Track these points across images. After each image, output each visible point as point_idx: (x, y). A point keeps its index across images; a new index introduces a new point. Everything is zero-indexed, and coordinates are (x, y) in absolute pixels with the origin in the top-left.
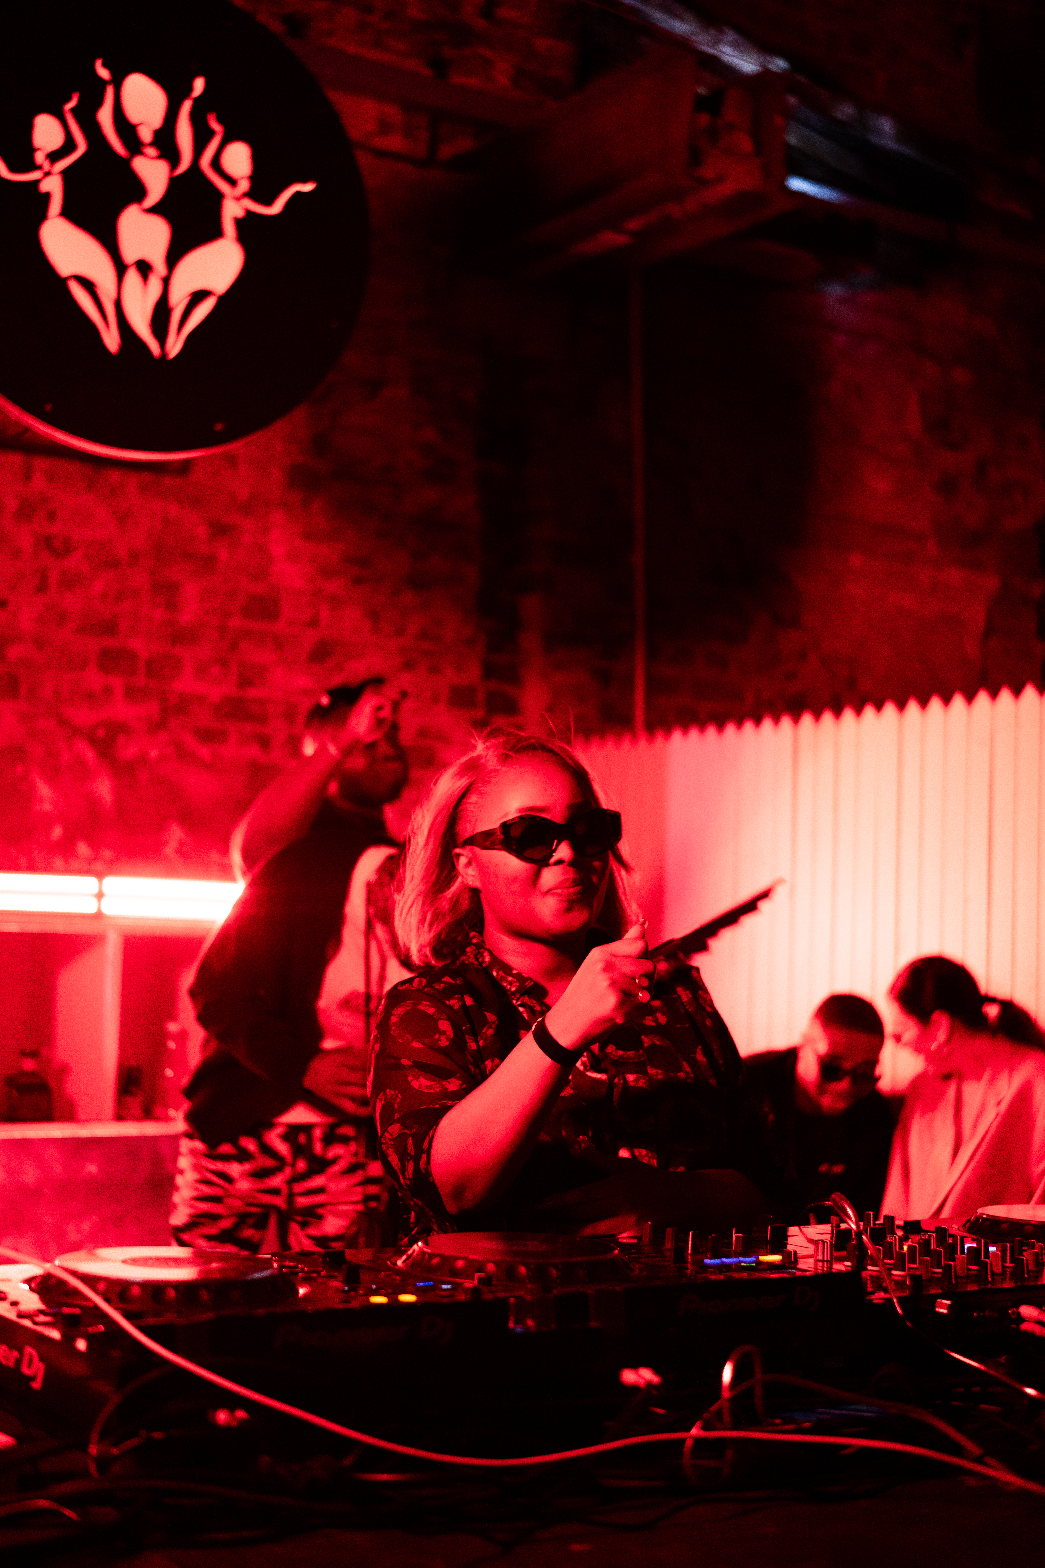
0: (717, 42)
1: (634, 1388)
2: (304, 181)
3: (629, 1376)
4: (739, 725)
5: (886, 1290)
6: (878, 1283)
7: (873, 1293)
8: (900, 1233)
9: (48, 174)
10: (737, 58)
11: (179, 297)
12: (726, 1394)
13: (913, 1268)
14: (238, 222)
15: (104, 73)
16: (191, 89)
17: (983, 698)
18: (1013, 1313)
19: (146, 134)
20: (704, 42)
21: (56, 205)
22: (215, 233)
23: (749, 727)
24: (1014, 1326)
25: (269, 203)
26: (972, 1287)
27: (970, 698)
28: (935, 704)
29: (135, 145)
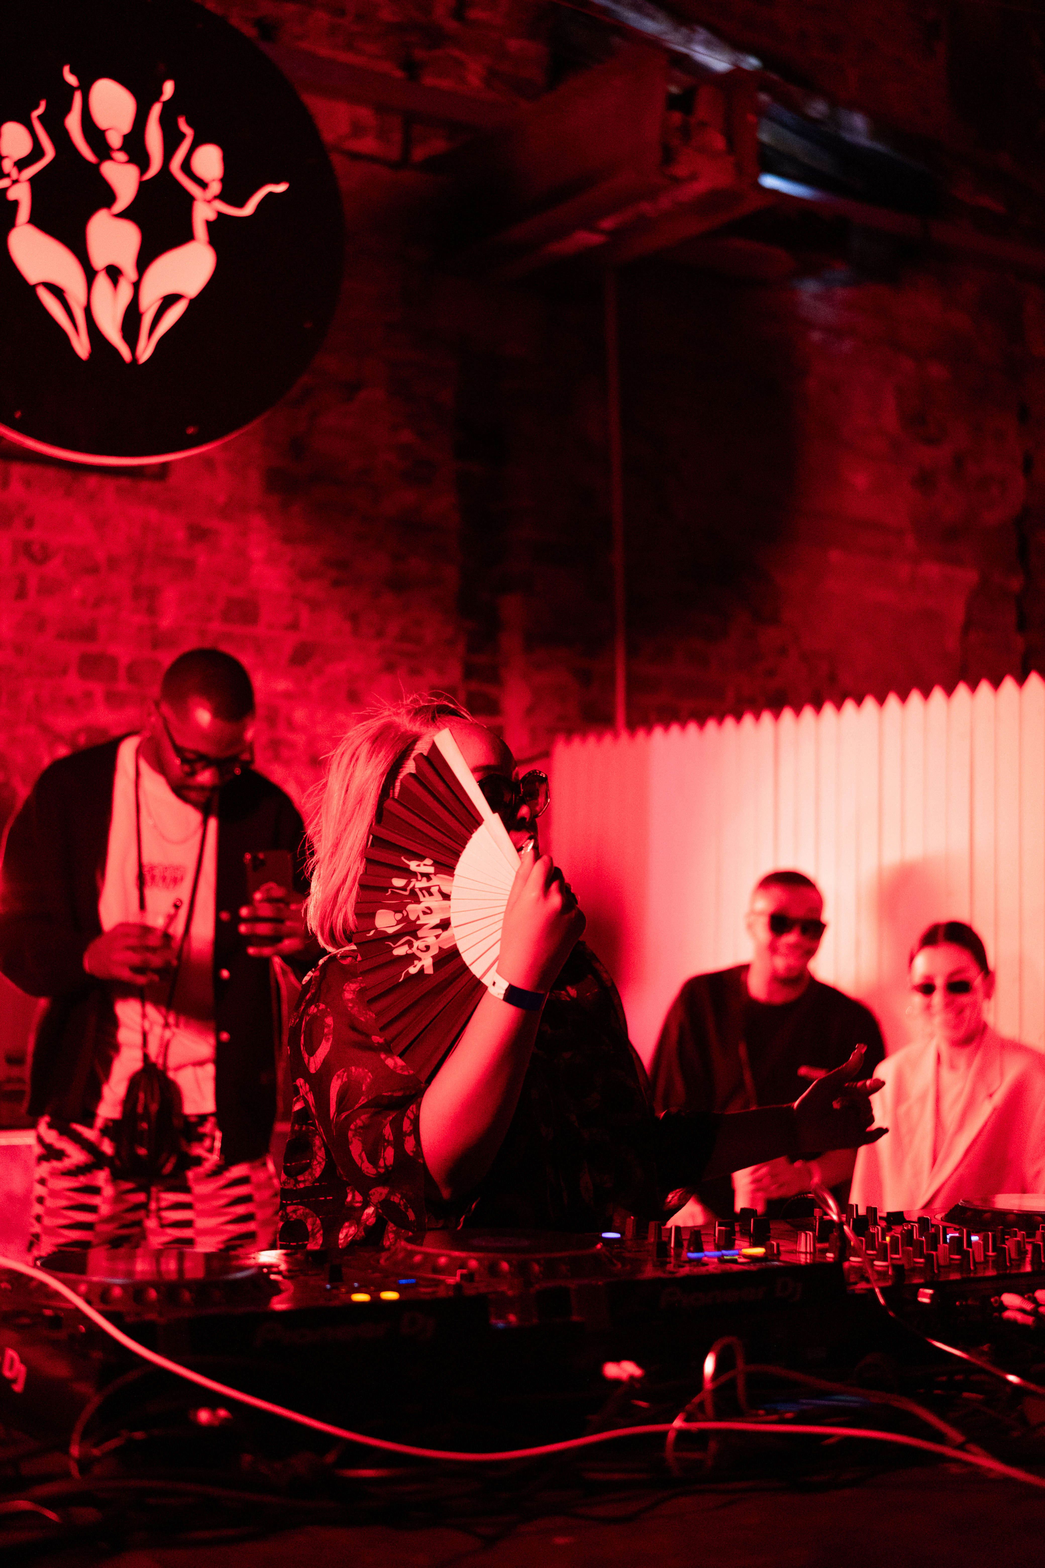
0: (689, 41)
1: (617, 1382)
2: (277, 182)
3: (612, 1370)
4: (720, 722)
5: (868, 1280)
6: (861, 1273)
7: (855, 1283)
8: (884, 1224)
9: (15, 182)
10: (710, 56)
11: (149, 302)
12: (708, 1386)
13: (895, 1259)
14: (209, 224)
15: (71, 79)
16: (161, 93)
17: (962, 691)
18: (996, 1301)
19: (115, 140)
20: (675, 40)
21: (24, 213)
22: (186, 236)
23: (729, 722)
24: (996, 1314)
25: (241, 205)
26: (955, 1276)
27: (949, 691)
28: (915, 697)
29: (103, 151)
